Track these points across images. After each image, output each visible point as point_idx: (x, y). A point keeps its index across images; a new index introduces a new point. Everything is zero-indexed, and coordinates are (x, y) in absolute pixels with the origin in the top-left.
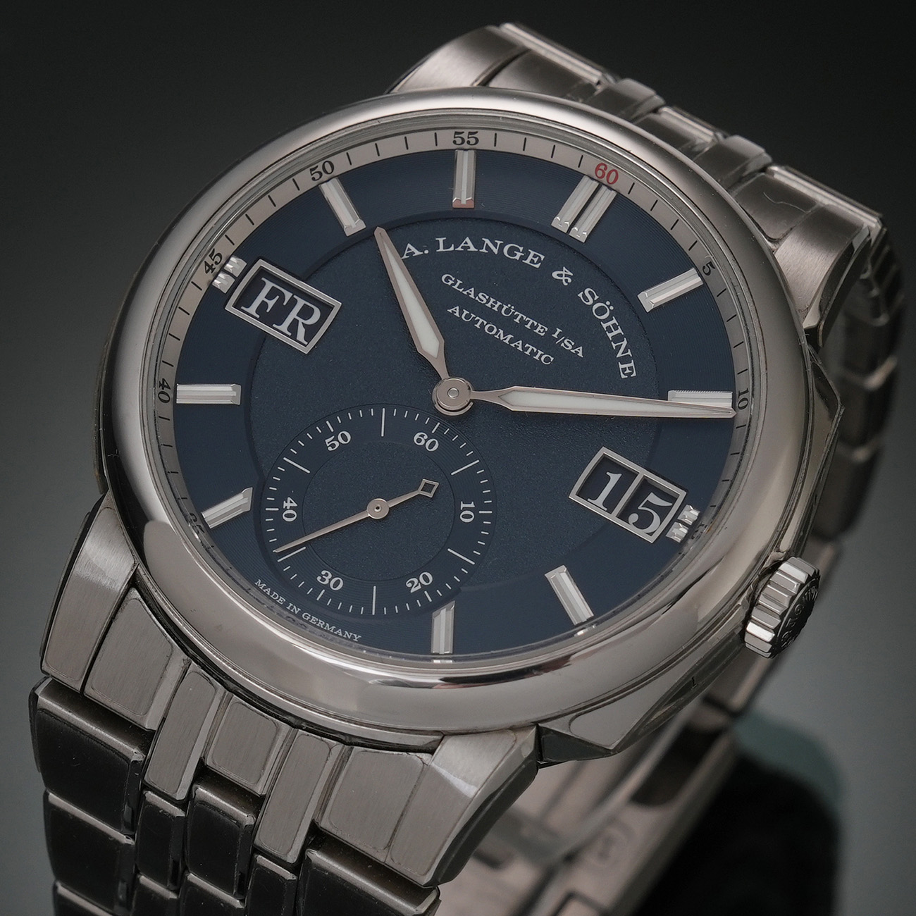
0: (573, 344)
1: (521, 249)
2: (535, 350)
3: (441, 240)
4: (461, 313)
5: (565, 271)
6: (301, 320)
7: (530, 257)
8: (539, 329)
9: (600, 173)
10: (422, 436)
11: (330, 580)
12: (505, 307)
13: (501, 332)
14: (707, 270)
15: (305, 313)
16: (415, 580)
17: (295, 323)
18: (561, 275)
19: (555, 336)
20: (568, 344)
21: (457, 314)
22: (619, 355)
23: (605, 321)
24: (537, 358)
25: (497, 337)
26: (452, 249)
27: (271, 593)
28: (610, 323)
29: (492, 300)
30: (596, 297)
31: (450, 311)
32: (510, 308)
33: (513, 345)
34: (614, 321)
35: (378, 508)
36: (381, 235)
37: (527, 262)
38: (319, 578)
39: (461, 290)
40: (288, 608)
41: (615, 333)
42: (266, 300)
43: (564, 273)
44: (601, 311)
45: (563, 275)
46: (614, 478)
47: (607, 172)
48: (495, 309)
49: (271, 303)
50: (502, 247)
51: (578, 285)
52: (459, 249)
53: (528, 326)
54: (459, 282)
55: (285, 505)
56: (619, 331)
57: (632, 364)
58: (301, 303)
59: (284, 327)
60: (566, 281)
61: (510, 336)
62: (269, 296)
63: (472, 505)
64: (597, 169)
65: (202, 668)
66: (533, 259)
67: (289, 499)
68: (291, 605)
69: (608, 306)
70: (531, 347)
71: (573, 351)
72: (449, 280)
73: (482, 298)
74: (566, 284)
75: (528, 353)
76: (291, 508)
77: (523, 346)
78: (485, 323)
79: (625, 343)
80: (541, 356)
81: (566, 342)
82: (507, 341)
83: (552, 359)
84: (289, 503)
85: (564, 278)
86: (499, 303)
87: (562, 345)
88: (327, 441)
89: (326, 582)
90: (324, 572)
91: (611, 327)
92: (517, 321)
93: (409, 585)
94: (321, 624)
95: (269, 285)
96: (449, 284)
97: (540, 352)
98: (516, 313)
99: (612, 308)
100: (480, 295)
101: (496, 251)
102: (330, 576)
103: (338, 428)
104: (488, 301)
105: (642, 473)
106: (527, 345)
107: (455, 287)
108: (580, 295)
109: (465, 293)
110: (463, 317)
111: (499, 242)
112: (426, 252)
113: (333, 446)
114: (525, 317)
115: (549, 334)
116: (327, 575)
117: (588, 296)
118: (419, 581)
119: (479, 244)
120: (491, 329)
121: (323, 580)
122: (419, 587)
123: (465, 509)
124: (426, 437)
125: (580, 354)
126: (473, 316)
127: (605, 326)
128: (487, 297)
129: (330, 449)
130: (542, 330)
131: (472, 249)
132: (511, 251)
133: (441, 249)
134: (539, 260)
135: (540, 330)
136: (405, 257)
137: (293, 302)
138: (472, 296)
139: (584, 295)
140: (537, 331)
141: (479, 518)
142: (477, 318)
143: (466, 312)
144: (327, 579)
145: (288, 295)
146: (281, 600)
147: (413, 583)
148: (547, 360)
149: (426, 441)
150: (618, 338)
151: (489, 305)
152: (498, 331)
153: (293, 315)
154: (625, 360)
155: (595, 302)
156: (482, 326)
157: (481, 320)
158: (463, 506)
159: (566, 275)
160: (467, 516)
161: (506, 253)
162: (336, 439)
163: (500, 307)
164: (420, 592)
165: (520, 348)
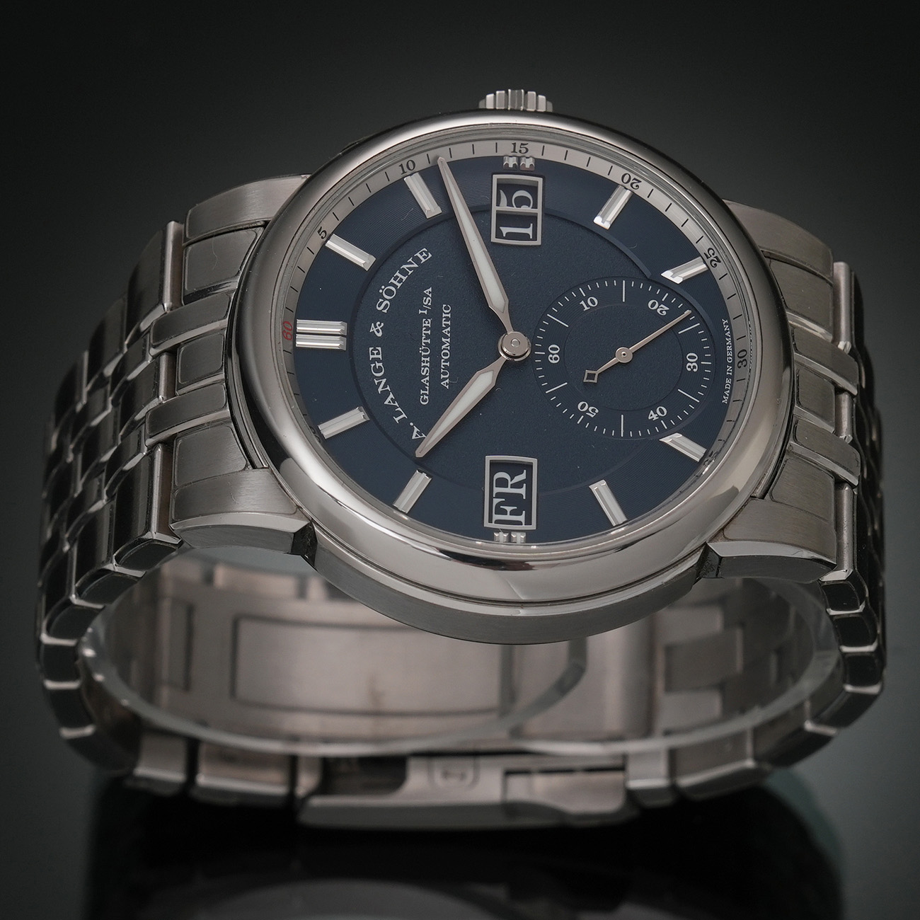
0: (425, 298)
1: (372, 365)
2: (444, 319)
3: (397, 419)
4: (445, 379)
5: (373, 329)
6: (510, 483)
7: (376, 356)
8: (427, 325)
10: (551, 358)
11: (692, 363)
12: (423, 353)
13: (443, 347)
14: (323, 234)
15: (502, 483)
16: (658, 311)
17: (513, 486)
18: (378, 331)
19: (426, 312)
20: (427, 301)
21: (447, 381)
22: (416, 266)
23: (395, 286)
24: (449, 315)
25: (449, 348)
26: (399, 409)
27: (727, 390)
28: (396, 283)
29: (423, 364)
30: (381, 300)
31: (447, 387)
32: (422, 350)
33: (449, 335)
34: (392, 281)
35: (624, 354)
36: (421, 452)
37: (380, 356)
38: (695, 370)
39: (428, 388)
40: (731, 374)
41: (400, 276)
42: (508, 513)
43: (375, 330)
44: (389, 292)
45: (377, 329)
46: (505, 230)
48: (428, 359)
49: (509, 509)
50: (378, 378)
51: (379, 316)
52: (396, 404)
53: (429, 332)
54: (422, 392)
55: (655, 418)
56: (397, 274)
57: (418, 254)
59: (522, 490)
60: (379, 325)
61: (443, 340)
62: (505, 512)
63: (583, 303)
66: (376, 354)
67: (650, 418)
68: (728, 373)
69: (383, 290)
70: (444, 323)
71: (430, 295)
72: (424, 399)
73: (425, 371)
74: (382, 324)
75: (449, 323)
76: (655, 413)
77: (446, 328)
78: (443, 360)
79: (404, 266)
80: (446, 313)
81: (425, 304)
82: (449, 340)
83: (444, 306)
84: (653, 416)
85: (379, 328)
86: (423, 359)
87: (430, 304)
88: (592, 416)
89: (695, 364)
90: (689, 369)
91: (397, 281)
92: (429, 341)
93: (664, 313)
94: (729, 348)
95: (496, 516)
96: (427, 397)
97: (444, 315)
98: (423, 344)
99: (383, 287)
100: (424, 374)
101: (384, 380)
102: (689, 364)
103: (579, 414)
104: (425, 367)
105: (495, 208)
106: (444, 326)
107: (427, 392)
108: (385, 311)
109: (428, 384)
110: (447, 376)
111: (376, 382)
112: (412, 424)
113: (593, 410)
114: (423, 338)
115: (427, 317)
116: (689, 367)
117: (383, 306)
118: (658, 308)
119: (386, 394)
120: (445, 354)
121: (694, 367)
122: (662, 306)
123: (588, 306)
124: (551, 356)
125: (430, 290)
126: (442, 370)
127: (399, 285)
128: (423, 369)
129: (597, 411)
130: (427, 322)
131: (391, 396)
132: (379, 370)
133: (404, 415)
134: (375, 349)
135: (427, 323)
136: (424, 436)
137: (499, 495)
138: (428, 378)
139: (384, 309)
140: (429, 325)
141: (589, 294)
142: (442, 367)
143: (442, 376)
144: (692, 365)
145: (496, 501)
146: (728, 381)
147: (661, 312)
148: (447, 308)
149: (553, 354)
150: (404, 272)
151: (428, 365)
152: (444, 349)
153: (509, 490)
154: (417, 260)
155: (386, 299)
156: (446, 361)
157: (443, 364)
158: (586, 308)
159: (376, 327)
160: (593, 302)
161: (382, 373)
162: (588, 411)
163: (425, 356)
164: (664, 303)
165: (449, 329)
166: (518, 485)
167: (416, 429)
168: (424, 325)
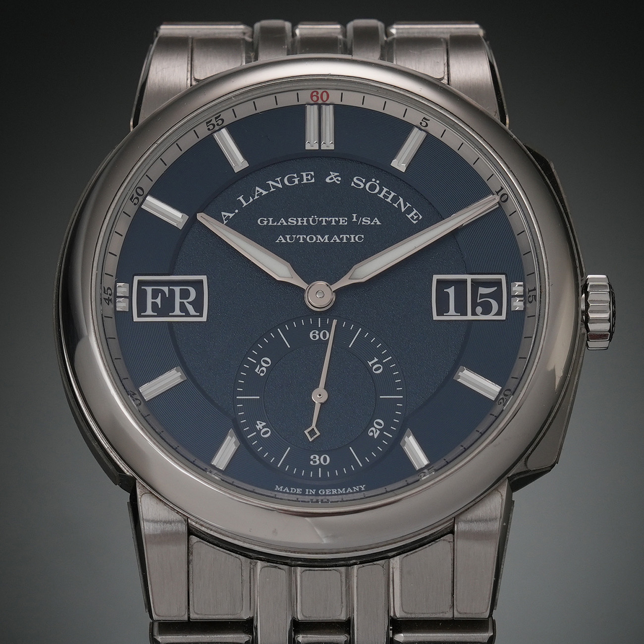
0: (369, 219)
1: (295, 175)
2: (348, 236)
3: (241, 198)
4: (286, 239)
5: (333, 174)
6: (185, 301)
7: (305, 178)
8: (341, 221)
9: (315, 98)
10: (314, 333)
11: (319, 460)
12: (311, 219)
13: (319, 237)
14: (424, 124)
15: (185, 294)
16: (373, 429)
17: (182, 304)
18: (332, 179)
19: (355, 220)
20: (366, 221)
21: (284, 241)
22: (403, 210)
23: (380, 192)
24: (353, 241)
25: (318, 241)
26: (251, 200)
27: (290, 490)
28: (383, 192)
29: (299, 219)
30: (364, 180)
31: (278, 241)
32: (314, 218)
33: (332, 241)
34: (385, 189)
35: (320, 395)
36: (201, 217)
37: (305, 181)
38: (311, 463)
39: (275, 224)
40: (307, 493)
41: (391, 197)
42: (154, 301)
43: (333, 176)
44: (373, 187)
45: (333, 178)
46: (451, 291)
47: (319, 95)
48: (305, 224)
49: (158, 301)
50: (282, 181)
51: (346, 180)
52: (256, 197)
53: (333, 223)
54: (271, 219)
55: (258, 427)
56: (393, 194)
57: (415, 211)
58: (177, 290)
59: (177, 311)
60: (338, 180)
61: (326, 236)
62: (154, 296)
63: (376, 360)
64: (312, 96)
65: (268, 562)
66: (307, 177)
67: (258, 422)
68: (307, 490)
69: (375, 182)
70: (345, 236)
71: (373, 223)
72: (264, 222)
73: (292, 221)
74: (339, 182)
75: (345, 241)
76: (263, 427)
77: (339, 238)
78: (305, 236)
79: (401, 200)
80: (354, 238)
81: (363, 220)
82: (327, 241)
83: (363, 236)
84: (260, 425)
85: (335, 179)
86: (305, 219)
87: (363, 223)
88: (256, 370)
89: (318, 462)
90: (312, 457)
91: (386, 194)
92: (324, 223)
93: (371, 434)
94: (334, 491)
95: (149, 290)
96: (265, 224)
97: (352, 236)
98: (320, 219)
99: (378, 182)
100: (289, 220)
101: (280, 186)
102: (317, 457)
103: (258, 358)
104: (297, 221)
105: (469, 278)
106: (341, 236)
107: (270, 224)
108: (353, 184)
109: (279, 224)
110: (288, 241)
111: (278, 179)
112: (237, 211)
113: (262, 371)
114: (327, 219)
115: (350, 221)
116: (315, 458)
117: (358, 182)
118: (376, 428)
119: (267, 188)
120: (311, 239)
121: (315, 462)
122: (378, 432)
123: (373, 365)
124: (317, 332)
125: (378, 223)
126: (294, 236)
127: (381, 196)
128: (295, 219)
129: (262, 375)
130: (344, 221)
131: (264, 193)
132: (290, 180)
133: (245, 204)
134: (312, 177)
135: (342, 221)
136: (225, 222)
137: (172, 292)
138: (285, 224)
139: (355, 183)
140: (341, 223)
141: (386, 366)
142: (298, 236)
143: (288, 237)
144: (317, 459)
145: (166, 289)
146: (299, 491)
147: (372, 431)
148: (360, 238)
149: (319, 334)
150: (395, 199)
151: (300, 224)
152: (317, 238)
153: (178, 300)
154: (409, 211)
155: (365, 184)
156: (304, 239)
157: (301, 237)
158: (370, 363)
159: (335, 177)
160: (378, 369)
161: (287, 184)
162: (261, 366)
163: (308, 221)
164: (381, 435)
165: (338, 241)
166: (183, 308)
167: (231, 215)
168: (341, 219)
